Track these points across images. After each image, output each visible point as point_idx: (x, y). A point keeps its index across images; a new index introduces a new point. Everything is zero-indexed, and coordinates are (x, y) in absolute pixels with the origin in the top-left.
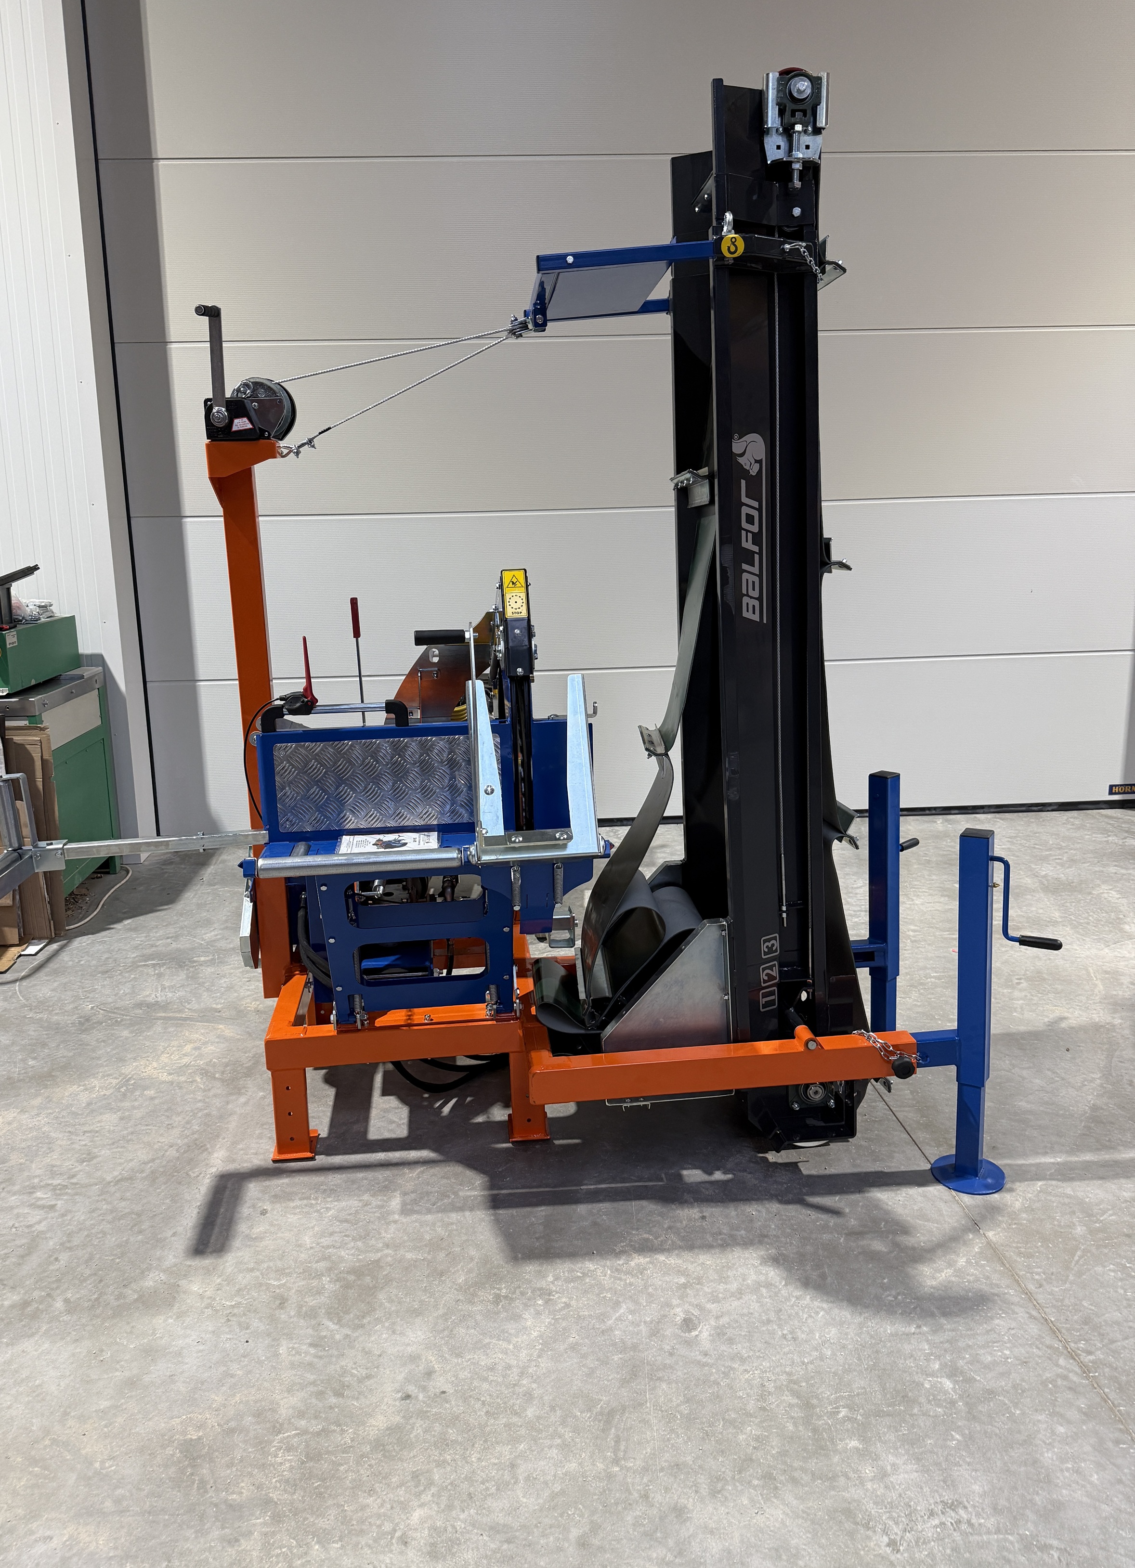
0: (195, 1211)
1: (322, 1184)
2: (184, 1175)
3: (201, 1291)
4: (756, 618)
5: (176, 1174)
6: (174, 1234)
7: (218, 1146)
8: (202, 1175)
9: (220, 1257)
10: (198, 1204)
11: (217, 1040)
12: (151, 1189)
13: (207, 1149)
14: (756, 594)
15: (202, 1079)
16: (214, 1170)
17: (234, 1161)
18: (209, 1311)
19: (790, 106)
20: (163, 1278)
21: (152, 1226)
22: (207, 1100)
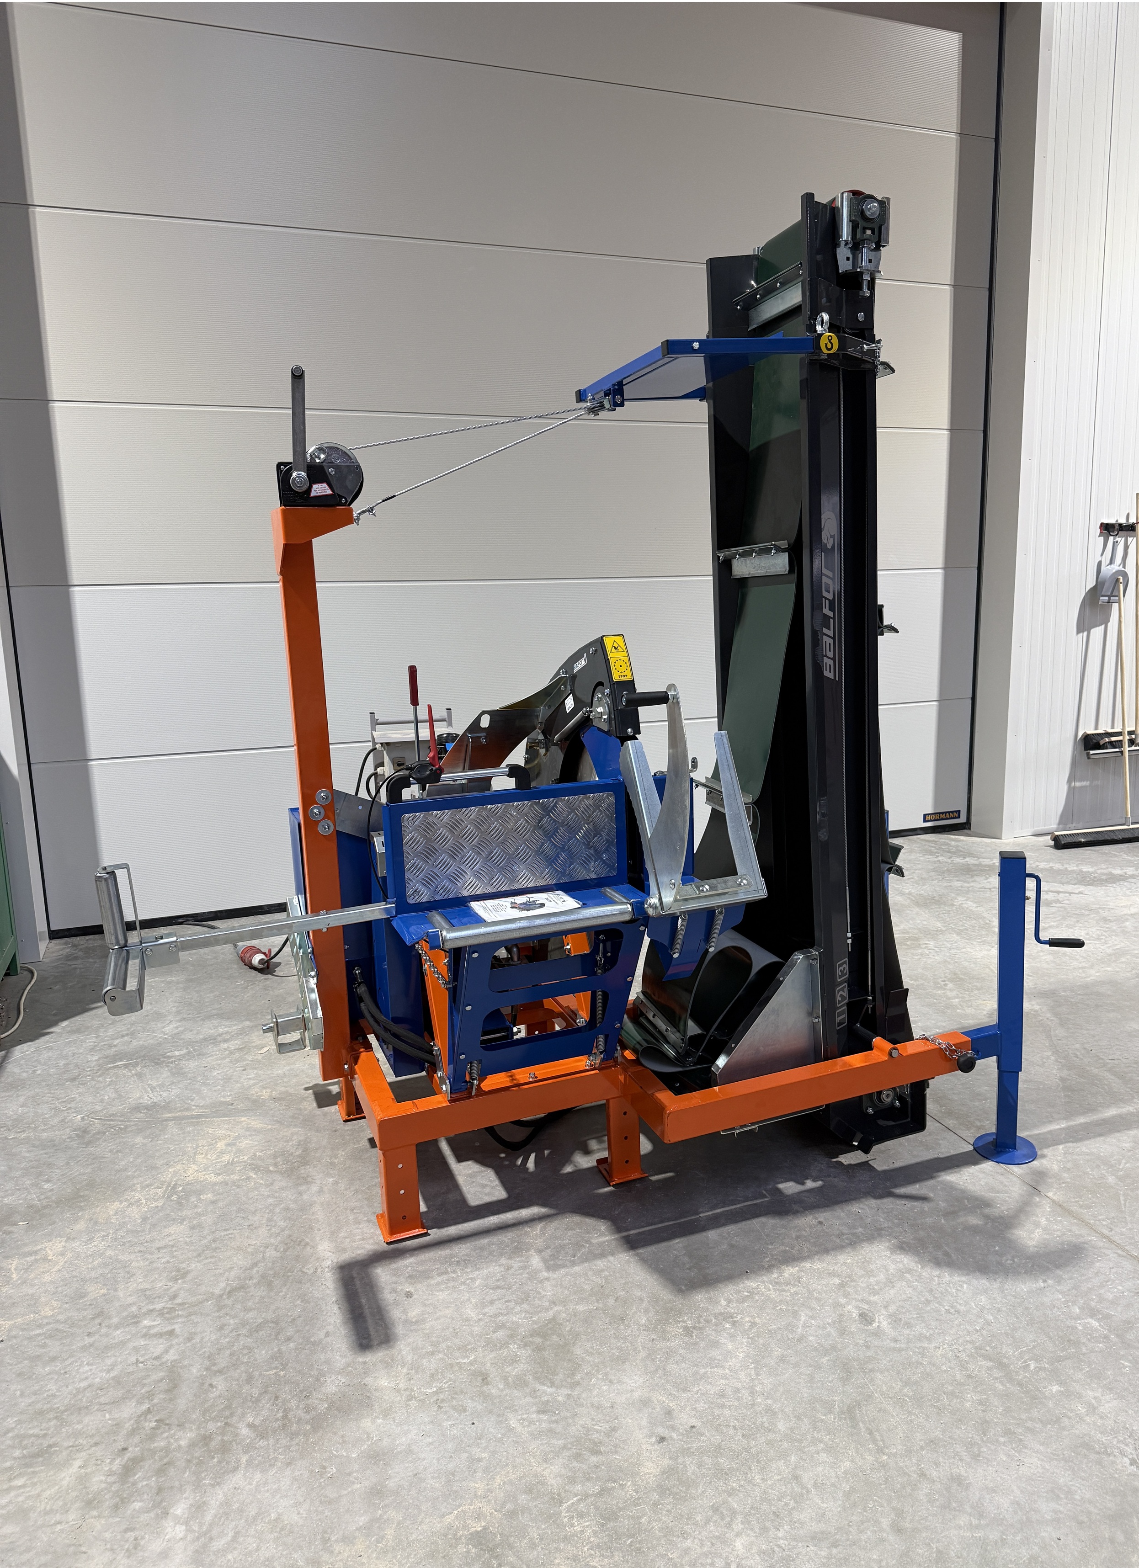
0: (335, 1308)
1: (452, 1256)
2: (300, 1273)
3: (392, 1385)
4: (831, 676)
5: (289, 1274)
6: (327, 1334)
7: (318, 1238)
8: (319, 1270)
9: (392, 1347)
10: (334, 1299)
11: (247, 1133)
12: (272, 1294)
13: (307, 1244)
14: (831, 655)
15: (255, 1174)
16: (329, 1263)
17: (344, 1250)
18: (413, 1403)
19: (862, 224)
20: (343, 1380)
21: (298, 1331)
22: (277, 1195)
